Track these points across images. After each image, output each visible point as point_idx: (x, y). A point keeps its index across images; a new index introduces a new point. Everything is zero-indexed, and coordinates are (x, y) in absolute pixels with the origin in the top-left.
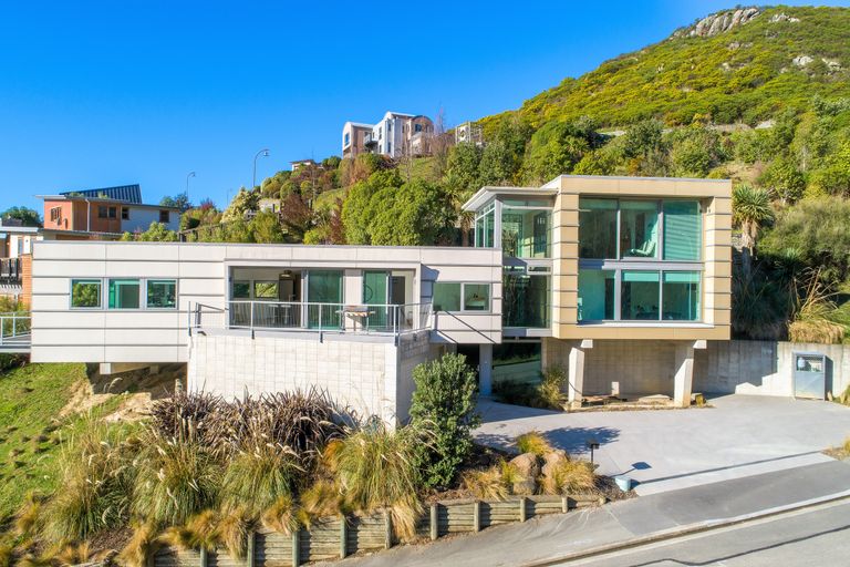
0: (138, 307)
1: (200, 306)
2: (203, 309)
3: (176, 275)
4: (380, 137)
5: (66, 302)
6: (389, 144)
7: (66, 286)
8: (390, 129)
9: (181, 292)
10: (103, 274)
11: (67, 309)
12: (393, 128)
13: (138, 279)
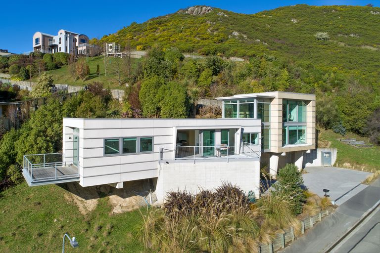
0: (135, 152)
1: (162, 149)
2: (164, 150)
3: (152, 135)
4: (60, 43)
5: (101, 152)
6: (66, 47)
7: (101, 143)
8: (66, 40)
9: (155, 143)
10: (120, 136)
11: (102, 155)
12: (68, 39)
13: (135, 138)
